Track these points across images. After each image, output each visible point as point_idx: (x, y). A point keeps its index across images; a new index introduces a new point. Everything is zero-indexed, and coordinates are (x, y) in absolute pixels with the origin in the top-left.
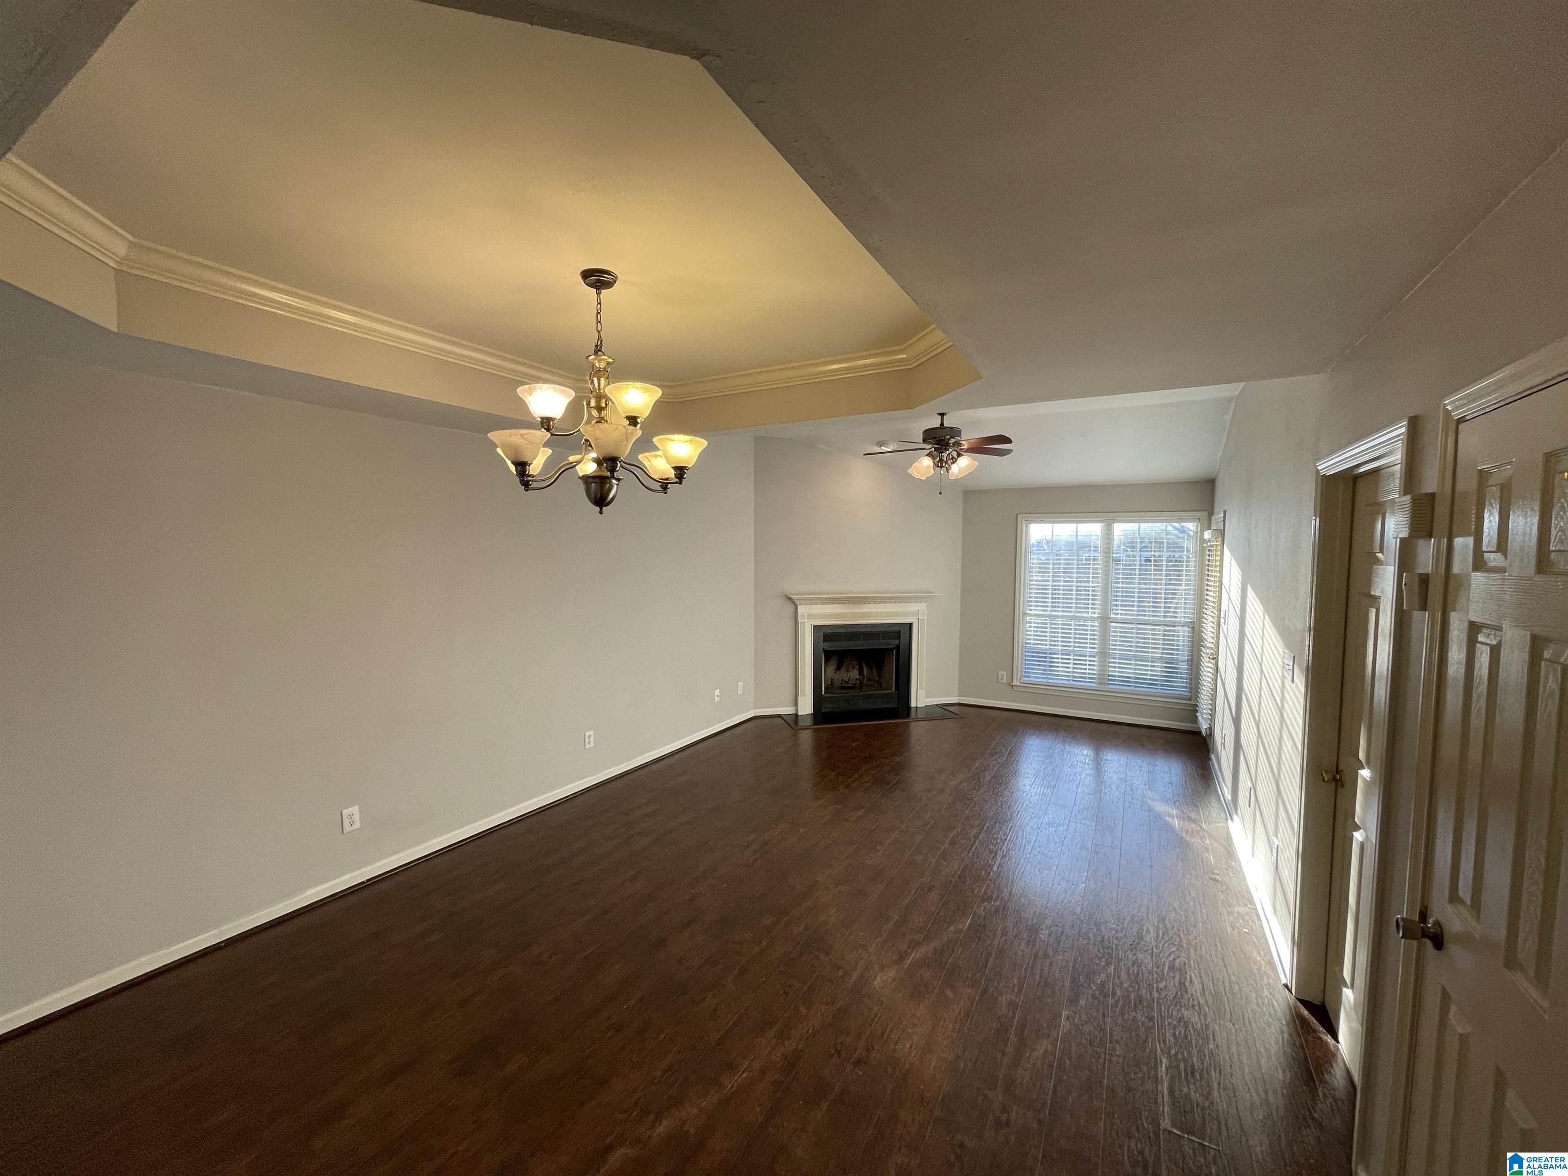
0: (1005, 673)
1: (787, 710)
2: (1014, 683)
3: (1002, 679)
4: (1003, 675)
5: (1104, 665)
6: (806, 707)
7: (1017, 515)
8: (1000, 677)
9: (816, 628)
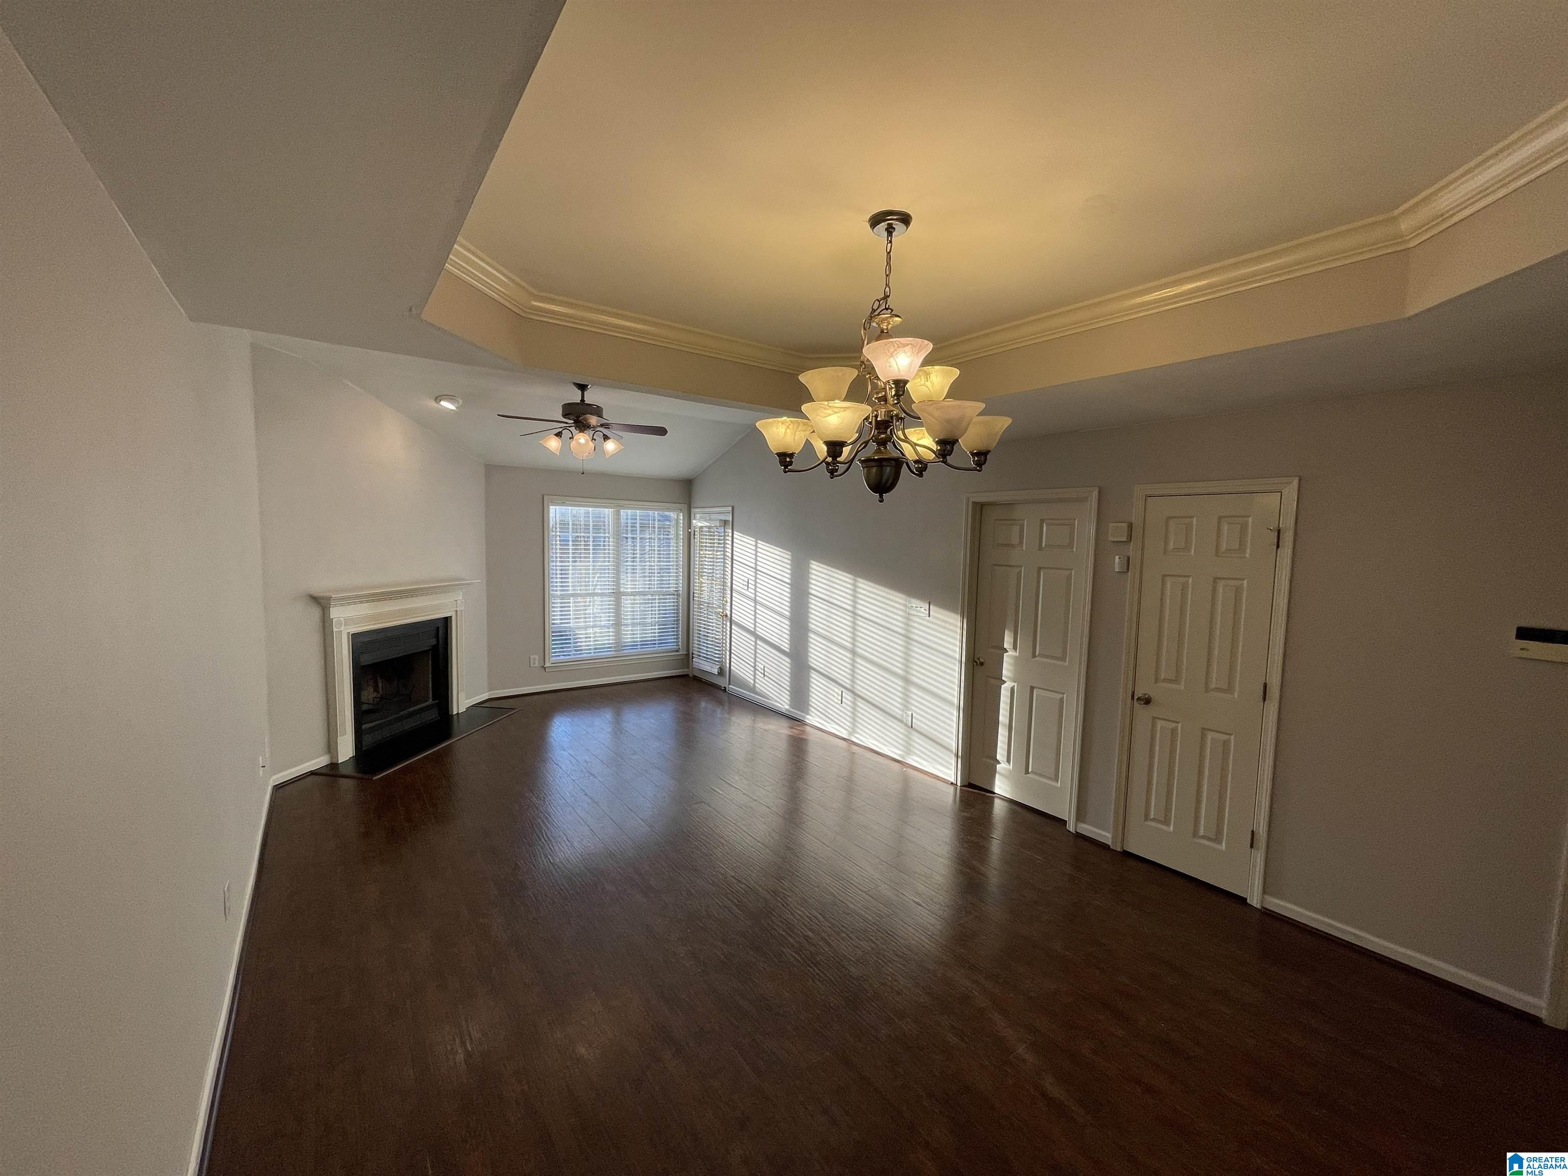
0: (537, 657)
1: (320, 761)
2: (547, 665)
3: (534, 664)
4: (534, 659)
5: (618, 633)
6: (346, 750)
7: (543, 496)
8: (532, 660)
9: (355, 637)
